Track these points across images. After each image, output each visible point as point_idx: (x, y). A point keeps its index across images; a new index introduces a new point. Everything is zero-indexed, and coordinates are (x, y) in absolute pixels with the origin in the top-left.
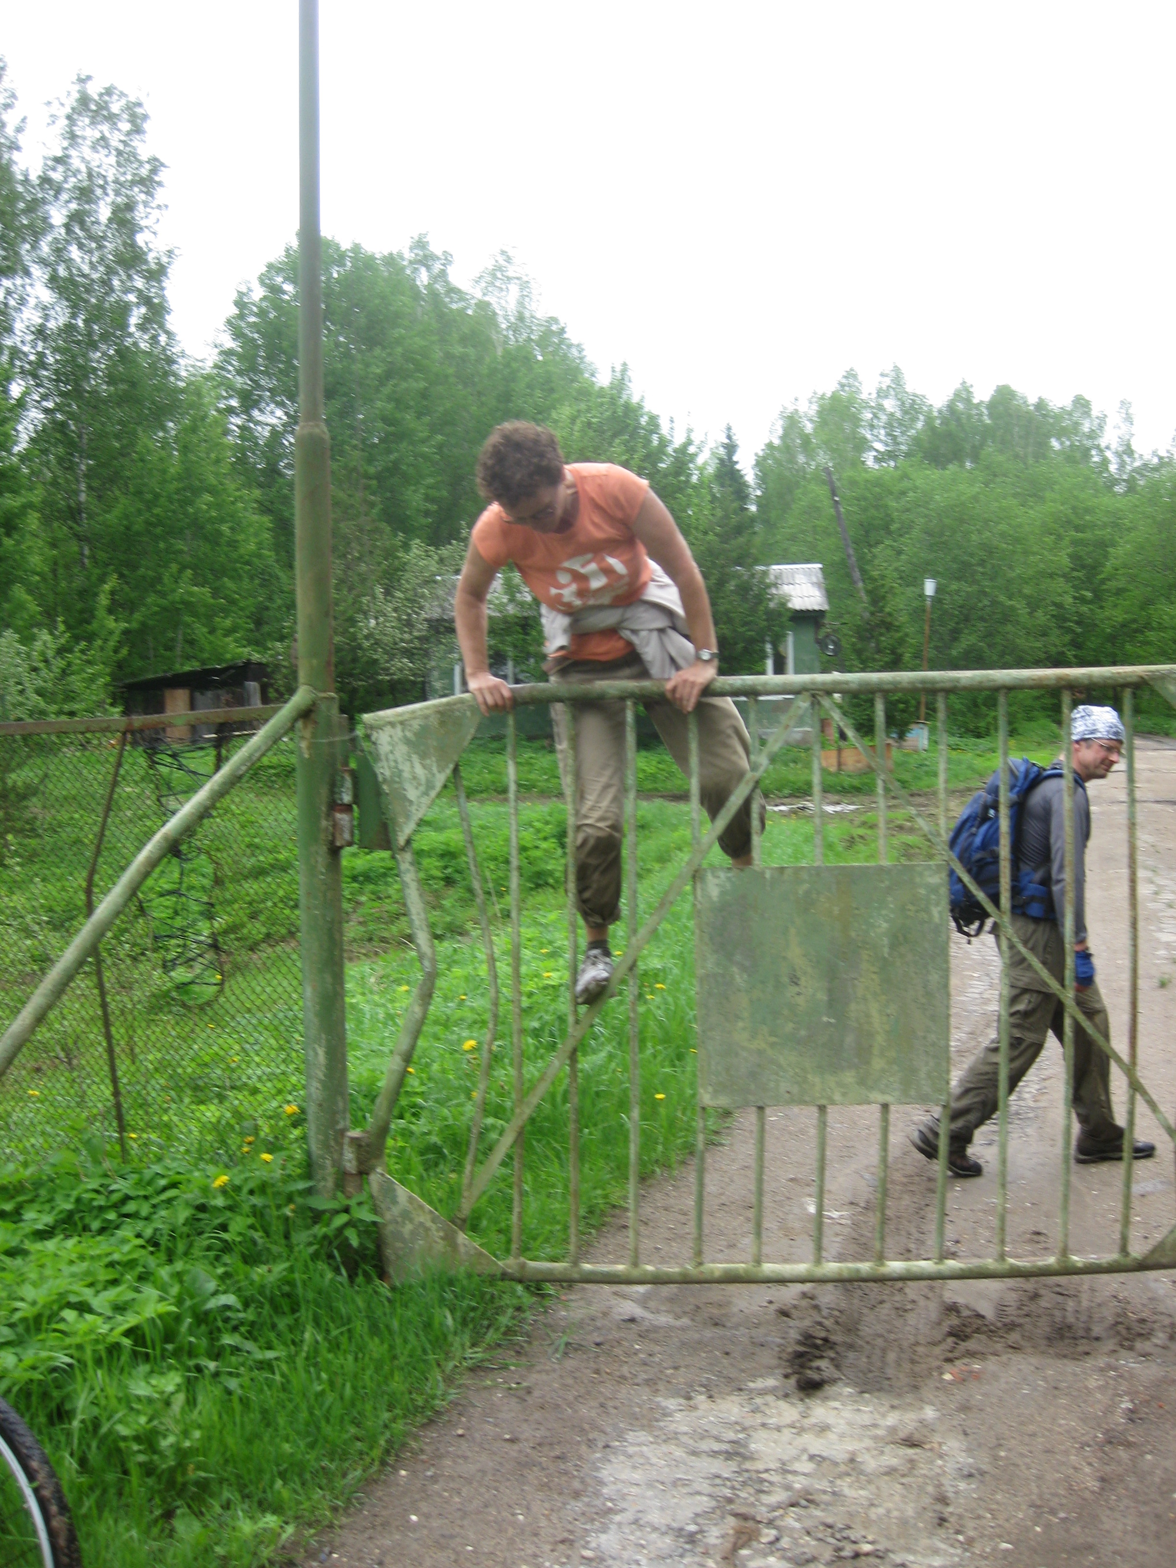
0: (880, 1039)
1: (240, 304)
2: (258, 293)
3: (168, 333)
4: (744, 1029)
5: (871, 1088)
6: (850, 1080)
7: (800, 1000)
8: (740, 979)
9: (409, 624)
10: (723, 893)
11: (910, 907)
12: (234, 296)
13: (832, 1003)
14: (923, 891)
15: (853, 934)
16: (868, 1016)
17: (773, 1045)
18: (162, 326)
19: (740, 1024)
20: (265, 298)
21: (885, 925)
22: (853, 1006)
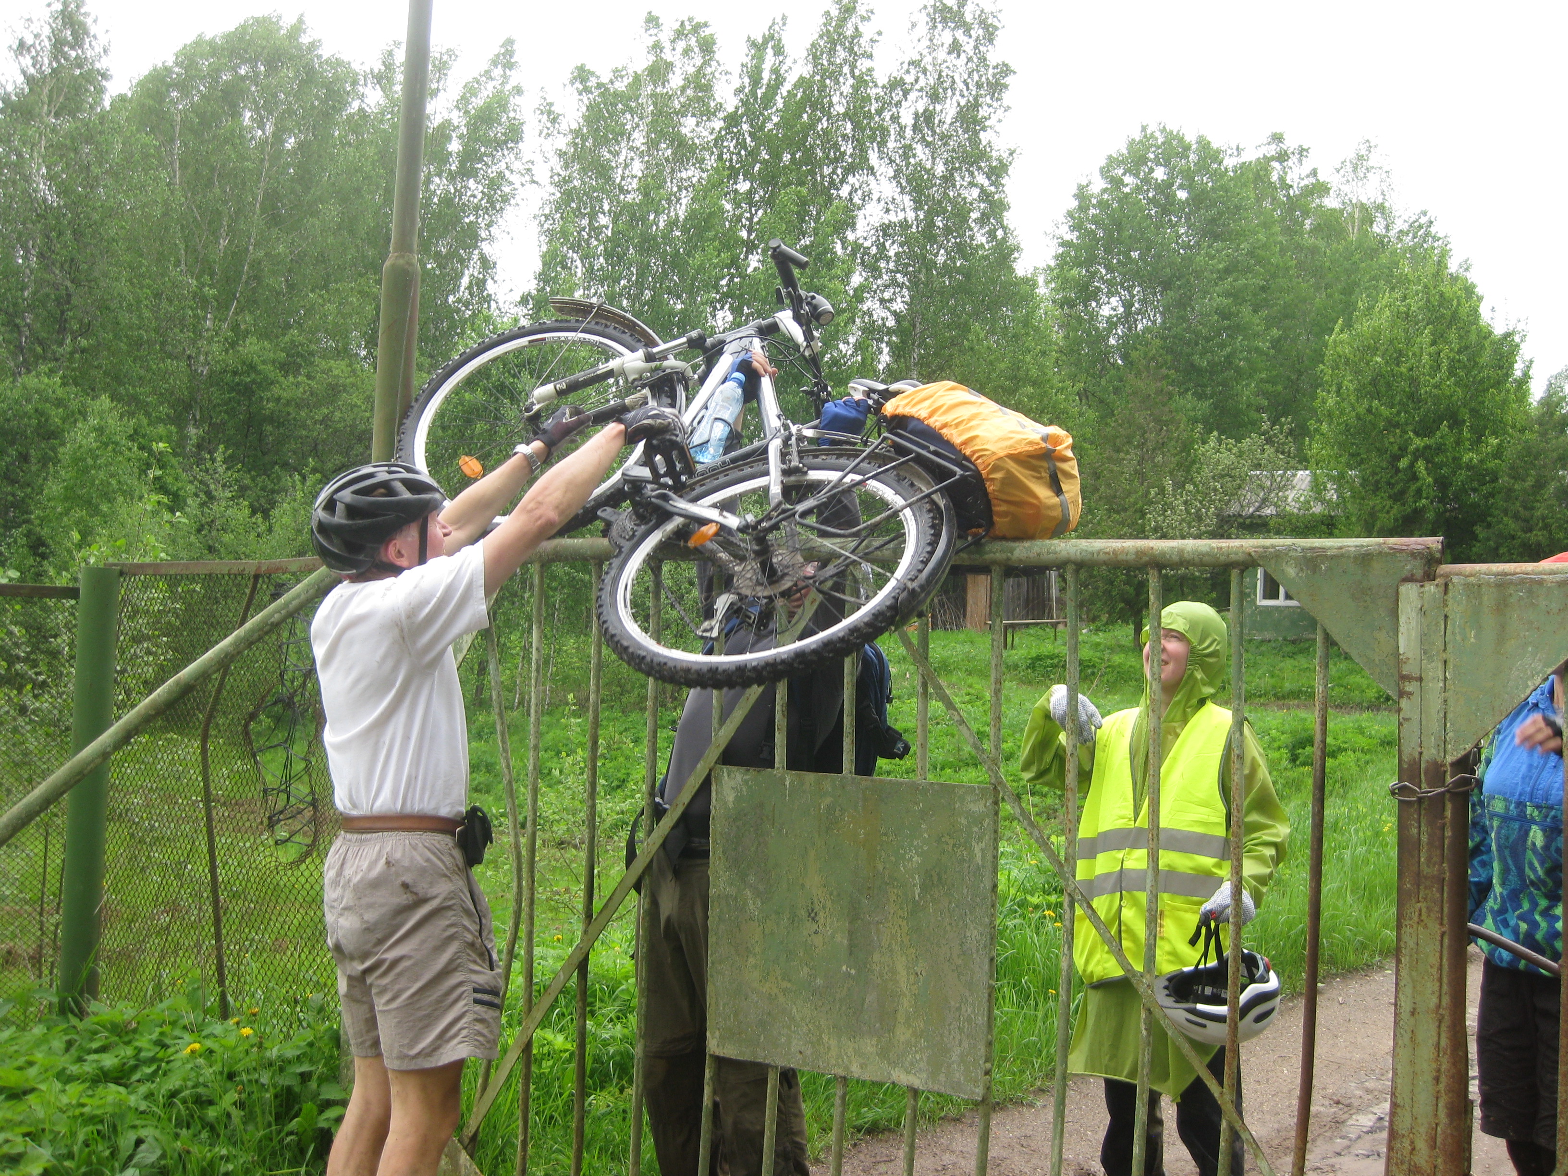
0: (906, 1004)
1: (1082, 195)
2: (1098, 185)
3: (1005, 228)
4: (755, 967)
5: (894, 1064)
6: (870, 1049)
7: (818, 940)
8: (753, 906)
9: (1199, 518)
10: (738, 799)
11: (946, 838)
12: (1074, 190)
13: (852, 948)
14: (964, 821)
15: (880, 866)
16: (893, 972)
17: (785, 991)
18: (1000, 220)
19: (751, 960)
20: (1104, 191)
21: (916, 858)
22: (876, 957)
